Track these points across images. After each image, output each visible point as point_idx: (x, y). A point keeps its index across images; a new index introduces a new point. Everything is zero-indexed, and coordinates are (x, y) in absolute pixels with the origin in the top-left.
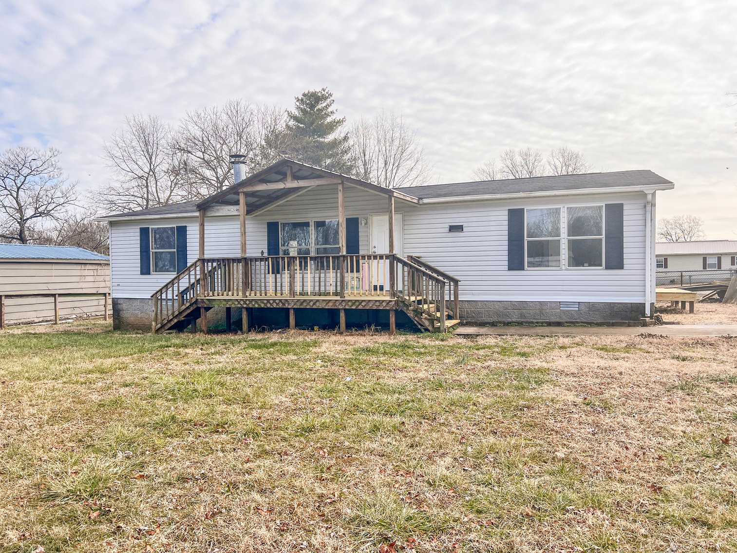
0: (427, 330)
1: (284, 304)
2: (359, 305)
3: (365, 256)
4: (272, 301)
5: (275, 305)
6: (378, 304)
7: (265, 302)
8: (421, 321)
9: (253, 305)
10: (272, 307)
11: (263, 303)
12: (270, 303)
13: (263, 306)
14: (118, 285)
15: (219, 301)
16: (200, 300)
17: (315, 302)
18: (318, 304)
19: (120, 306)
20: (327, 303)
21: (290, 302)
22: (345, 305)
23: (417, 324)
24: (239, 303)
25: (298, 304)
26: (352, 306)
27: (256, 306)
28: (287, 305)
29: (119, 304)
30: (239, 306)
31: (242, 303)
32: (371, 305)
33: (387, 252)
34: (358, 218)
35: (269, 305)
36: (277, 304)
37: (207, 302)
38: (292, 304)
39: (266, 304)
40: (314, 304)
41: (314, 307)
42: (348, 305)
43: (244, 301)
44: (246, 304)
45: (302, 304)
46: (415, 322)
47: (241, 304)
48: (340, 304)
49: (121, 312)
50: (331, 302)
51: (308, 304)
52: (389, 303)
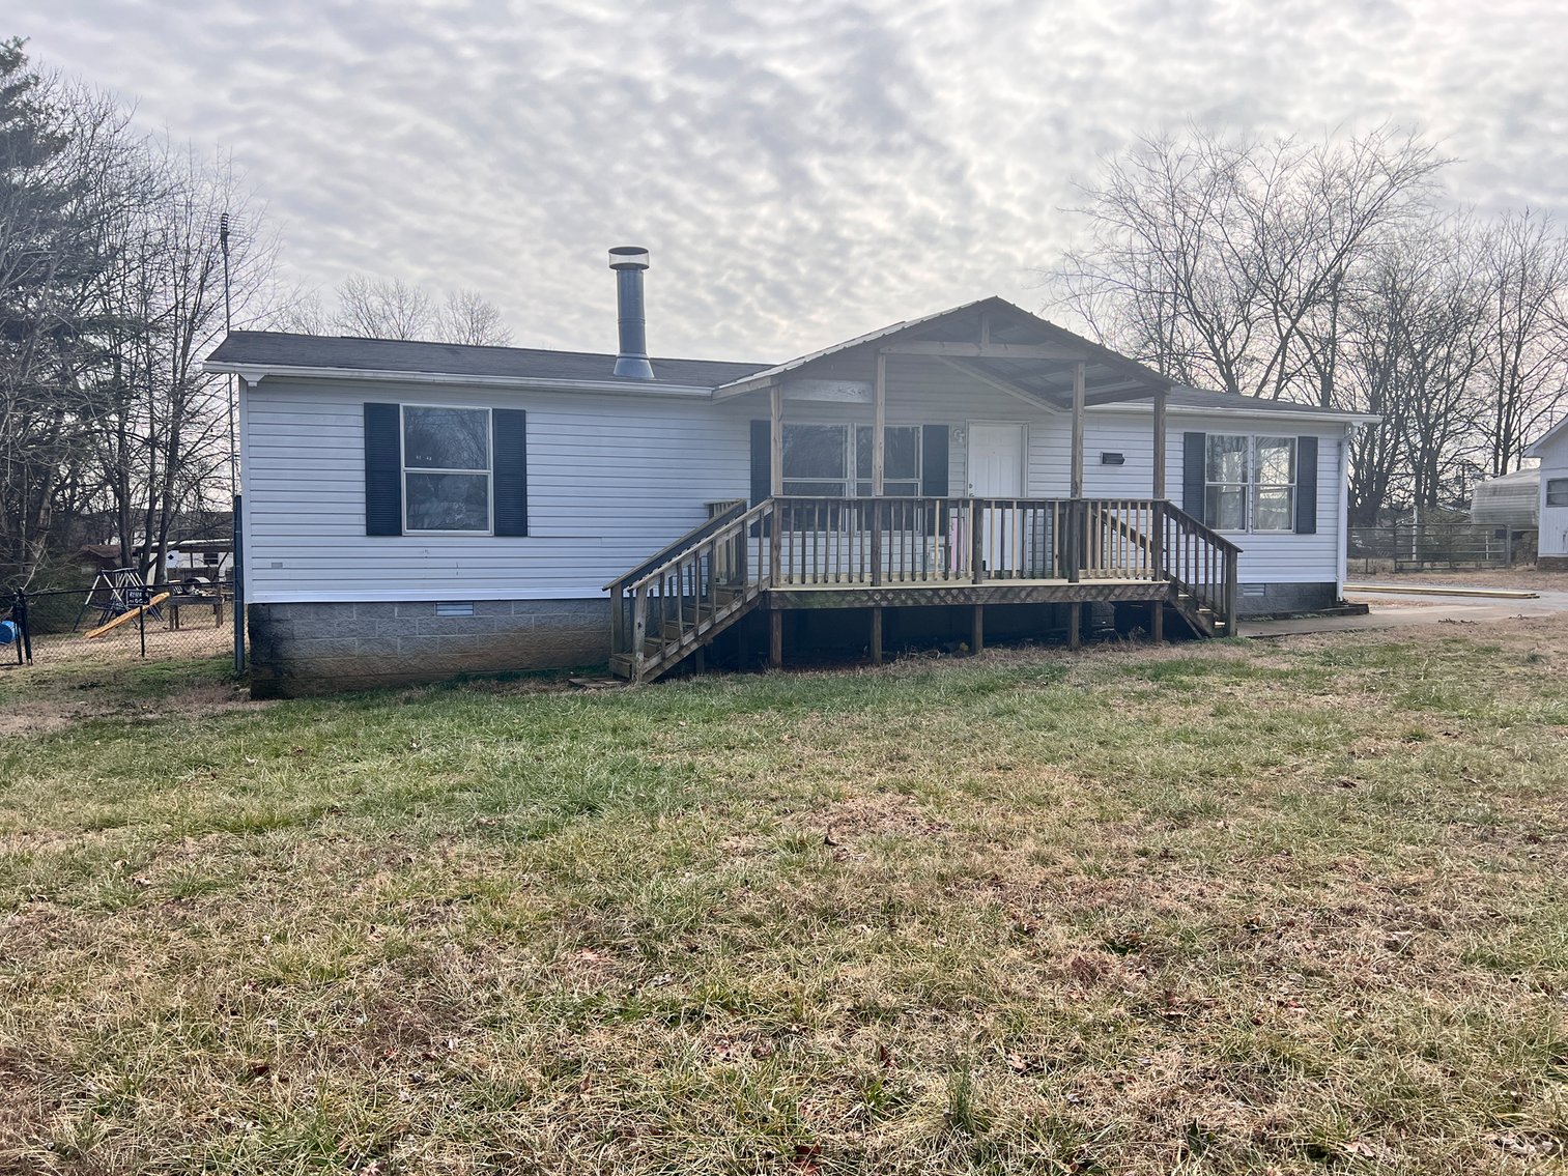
0: (1204, 634)
1: (968, 597)
2: (1109, 595)
3: (1107, 503)
4: (944, 592)
5: (949, 600)
6: (1141, 591)
7: (930, 593)
8: (1197, 619)
9: (902, 601)
10: (943, 604)
11: (926, 597)
12: (939, 596)
13: (923, 602)
14: (279, 566)
15: (823, 596)
16: (774, 595)
17: (1031, 591)
18: (1035, 594)
19: (279, 629)
20: (1053, 593)
21: (981, 593)
22: (1086, 595)
23: (1191, 625)
24: (871, 598)
25: (997, 596)
26: (1098, 596)
27: (910, 603)
28: (974, 598)
29: (278, 621)
30: (871, 604)
31: (877, 597)
32: (1129, 594)
33: (1150, 496)
34: (947, 426)
35: (937, 601)
36: (954, 598)
37: (794, 599)
38: (986, 597)
39: (930, 599)
40: (1028, 595)
41: (1029, 601)
42: (1091, 595)
43: (882, 594)
44: (887, 599)
45: (1004, 596)
46: (1188, 621)
47: (875, 601)
48: (1077, 592)
49: (286, 645)
50: (1061, 589)
51: (1017, 595)
52: (1159, 588)
